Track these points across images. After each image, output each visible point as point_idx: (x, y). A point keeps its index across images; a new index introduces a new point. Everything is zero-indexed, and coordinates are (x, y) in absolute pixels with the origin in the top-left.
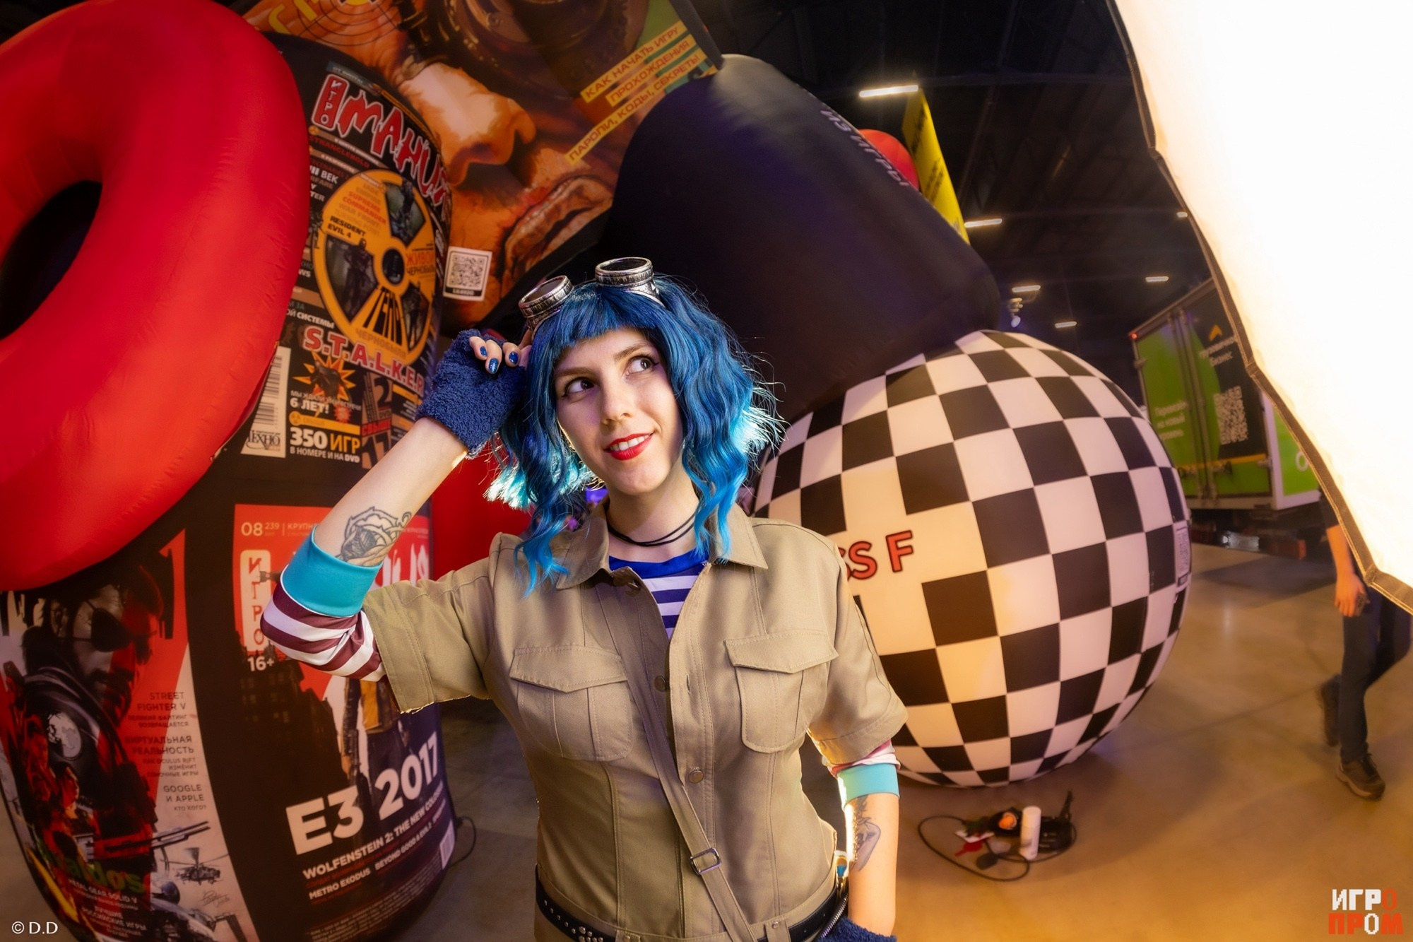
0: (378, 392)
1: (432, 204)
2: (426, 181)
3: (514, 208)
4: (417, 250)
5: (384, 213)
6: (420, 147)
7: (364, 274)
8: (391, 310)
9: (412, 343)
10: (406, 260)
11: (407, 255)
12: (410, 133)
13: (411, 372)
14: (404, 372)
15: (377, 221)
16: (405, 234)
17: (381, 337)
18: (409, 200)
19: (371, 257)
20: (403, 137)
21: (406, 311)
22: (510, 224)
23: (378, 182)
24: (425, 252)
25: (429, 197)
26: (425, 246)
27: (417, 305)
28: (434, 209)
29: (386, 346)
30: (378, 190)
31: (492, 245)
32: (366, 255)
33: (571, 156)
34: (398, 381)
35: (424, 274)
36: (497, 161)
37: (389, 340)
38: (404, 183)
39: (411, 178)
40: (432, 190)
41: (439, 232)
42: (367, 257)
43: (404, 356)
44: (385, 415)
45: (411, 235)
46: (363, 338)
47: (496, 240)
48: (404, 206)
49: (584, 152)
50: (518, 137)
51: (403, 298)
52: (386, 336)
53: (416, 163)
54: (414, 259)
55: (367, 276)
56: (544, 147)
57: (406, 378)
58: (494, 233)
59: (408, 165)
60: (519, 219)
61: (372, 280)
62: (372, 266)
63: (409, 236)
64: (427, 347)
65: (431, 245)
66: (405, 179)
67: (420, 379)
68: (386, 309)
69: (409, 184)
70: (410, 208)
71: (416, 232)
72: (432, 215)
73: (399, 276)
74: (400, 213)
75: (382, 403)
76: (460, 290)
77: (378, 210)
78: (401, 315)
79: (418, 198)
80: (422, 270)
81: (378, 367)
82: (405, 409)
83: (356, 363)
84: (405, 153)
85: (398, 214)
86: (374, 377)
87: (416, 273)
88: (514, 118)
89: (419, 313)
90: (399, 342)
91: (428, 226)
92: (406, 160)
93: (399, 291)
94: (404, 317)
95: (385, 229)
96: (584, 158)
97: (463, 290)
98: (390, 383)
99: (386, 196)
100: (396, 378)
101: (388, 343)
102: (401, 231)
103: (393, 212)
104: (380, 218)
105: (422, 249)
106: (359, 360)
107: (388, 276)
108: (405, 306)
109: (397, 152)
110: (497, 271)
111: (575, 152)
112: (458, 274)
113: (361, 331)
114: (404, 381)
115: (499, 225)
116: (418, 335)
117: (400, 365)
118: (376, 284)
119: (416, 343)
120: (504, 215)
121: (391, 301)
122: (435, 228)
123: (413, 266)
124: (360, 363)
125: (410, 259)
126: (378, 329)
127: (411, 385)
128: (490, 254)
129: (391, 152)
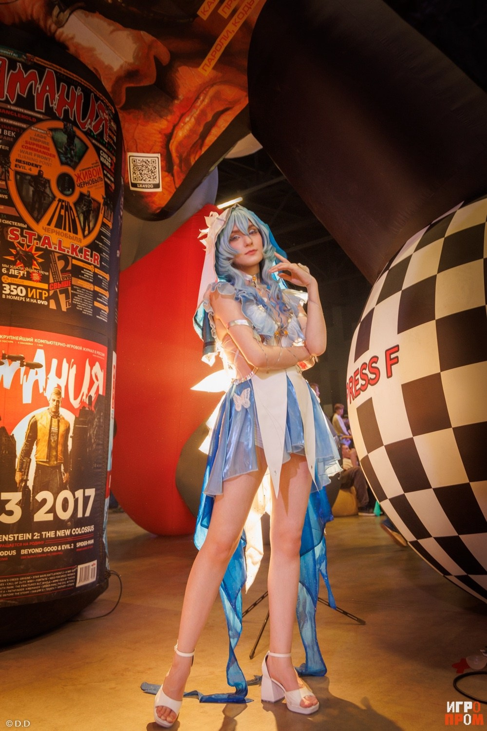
0: (61, 264)
1: (92, 134)
2: (83, 119)
3: (169, 118)
4: (83, 170)
5: (53, 151)
6: (73, 94)
7: (44, 192)
8: (67, 213)
9: (86, 232)
10: (75, 178)
11: (75, 175)
12: (64, 87)
13: (86, 251)
14: (81, 251)
15: (49, 157)
16: (72, 161)
17: (61, 231)
18: (71, 137)
19: (48, 181)
20: (58, 92)
21: (79, 213)
22: (170, 130)
23: (44, 130)
24: (91, 170)
25: (89, 129)
26: (92, 166)
27: (89, 206)
28: (95, 137)
29: (66, 235)
30: (46, 135)
31: (158, 148)
32: (44, 180)
33: (203, 68)
34: (76, 256)
35: (93, 185)
36: (146, 83)
37: (67, 232)
38: (64, 125)
39: (70, 120)
40: (90, 124)
41: (104, 151)
42: (45, 182)
43: (80, 241)
44: (66, 278)
45: (77, 161)
46: (48, 232)
47: (160, 144)
48: (68, 142)
49: (213, 63)
50: (157, 61)
51: (75, 204)
52: (65, 229)
53: (72, 108)
54: (82, 176)
55: (47, 194)
56: (180, 66)
57: (83, 255)
58: (158, 139)
59: (66, 111)
60: (175, 126)
61: (51, 195)
62: (50, 187)
63: (75, 162)
64: (101, 233)
65: (97, 163)
66: (65, 123)
67: (95, 255)
68: (63, 213)
69: (70, 125)
70: (74, 141)
71: (80, 158)
72: (94, 141)
73: (71, 190)
74: (65, 147)
75: (64, 271)
76: (143, 184)
77: (48, 149)
78: (76, 215)
79: (79, 133)
80: (90, 182)
81: (60, 249)
82: (83, 275)
83: (44, 247)
84: (62, 102)
85: (64, 149)
86: (57, 255)
87: (85, 185)
88: (150, 46)
89: (92, 212)
90: (75, 232)
91: (91, 151)
92: (64, 108)
93: (71, 200)
94: (78, 216)
95: (56, 161)
96: (214, 68)
97: (145, 184)
98: (70, 258)
99: (53, 138)
100: (74, 255)
101: (66, 234)
102: (68, 160)
103: (60, 148)
104: (50, 155)
105: (88, 168)
106: (46, 245)
107: (62, 192)
108: (78, 208)
109: (55, 105)
110: (168, 166)
111: (206, 64)
112: (138, 172)
113: (46, 228)
114: (81, 256)
115: (160, 133)
116: (91, 225)
117: (77, 247)
118: (54, 197)
119: (90, 232)
120: (163, 124)
121: (66, 207)
122: (98, 150)
123: (81, 181)
124: (46, 247)
125: (79, 177)
126: (58, 225)
127: (88, 259)
128: (159, 155)
129: (51, 105)
